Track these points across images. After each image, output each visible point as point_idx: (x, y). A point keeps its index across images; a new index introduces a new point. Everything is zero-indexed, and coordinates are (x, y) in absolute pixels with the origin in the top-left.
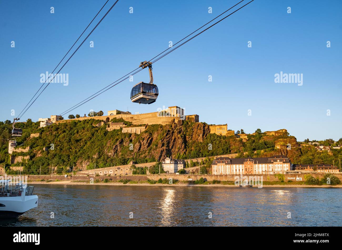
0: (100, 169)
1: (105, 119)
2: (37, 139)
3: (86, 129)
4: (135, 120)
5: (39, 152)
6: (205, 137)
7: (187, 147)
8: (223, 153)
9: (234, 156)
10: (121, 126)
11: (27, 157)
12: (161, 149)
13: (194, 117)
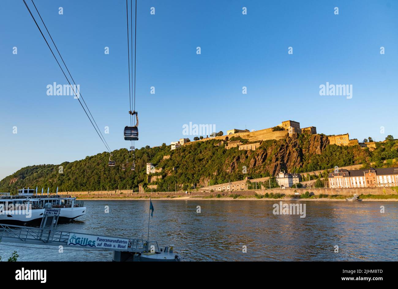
0: (219, 185)
1: (224, 139)
2: (168, 160)
3: (208, 149)
4: (251, 137)
5: (169, 172)
6: (324, 148)
7: (303, 160)
8: (345, 164)
9: (358, 167)
10: (238, 144)
11: (160, 177)
12: (274, 164)
13: (310, 129)
